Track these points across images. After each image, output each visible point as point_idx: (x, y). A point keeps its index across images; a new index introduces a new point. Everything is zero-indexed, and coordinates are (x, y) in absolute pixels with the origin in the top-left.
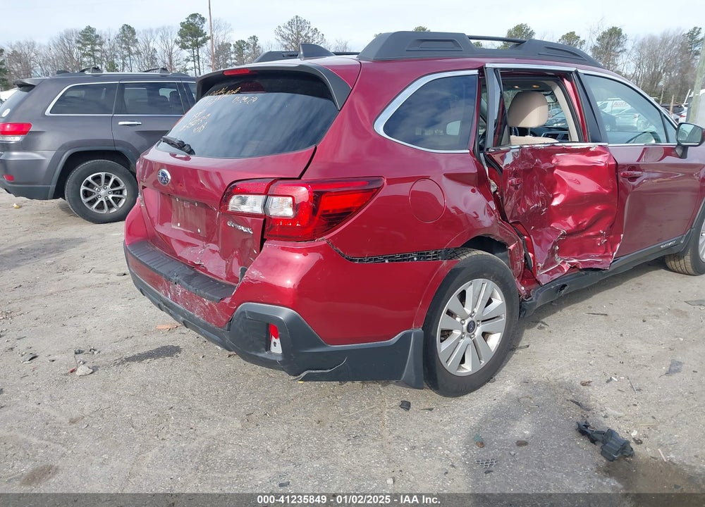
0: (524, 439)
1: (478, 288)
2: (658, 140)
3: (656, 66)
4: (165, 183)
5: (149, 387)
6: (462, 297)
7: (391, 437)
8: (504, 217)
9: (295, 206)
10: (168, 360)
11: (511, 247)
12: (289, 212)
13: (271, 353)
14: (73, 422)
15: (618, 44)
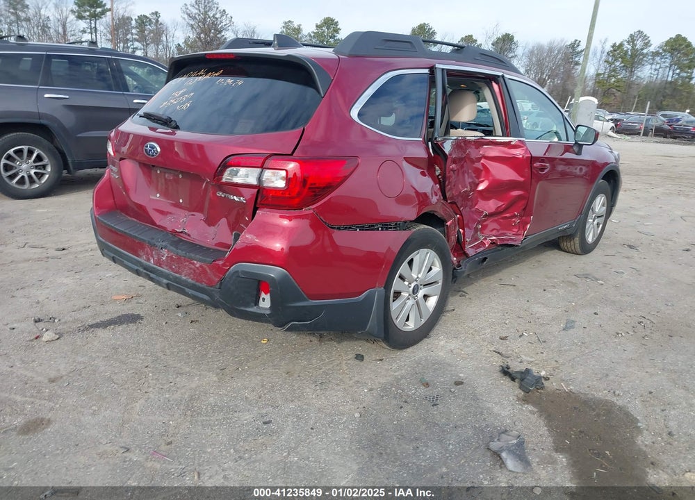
0: (460, 380)
1: (423, 257)
2: (560, 139)
3: (542, 74)
4: (153, 155)
5: (120, 349)
6: (411, 263)
7: (351, 382)
8: (445, 198)
9: (288, 180)
10: (132, 326)
11: (448, 224)
12: (281, 184)
13: (260, 308)
14: (52, 381)
15: (511, 50)
